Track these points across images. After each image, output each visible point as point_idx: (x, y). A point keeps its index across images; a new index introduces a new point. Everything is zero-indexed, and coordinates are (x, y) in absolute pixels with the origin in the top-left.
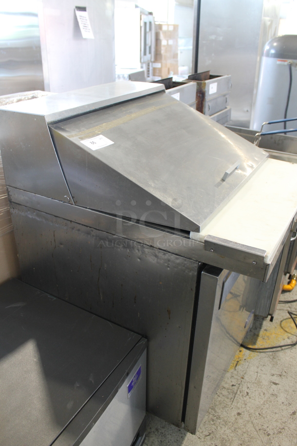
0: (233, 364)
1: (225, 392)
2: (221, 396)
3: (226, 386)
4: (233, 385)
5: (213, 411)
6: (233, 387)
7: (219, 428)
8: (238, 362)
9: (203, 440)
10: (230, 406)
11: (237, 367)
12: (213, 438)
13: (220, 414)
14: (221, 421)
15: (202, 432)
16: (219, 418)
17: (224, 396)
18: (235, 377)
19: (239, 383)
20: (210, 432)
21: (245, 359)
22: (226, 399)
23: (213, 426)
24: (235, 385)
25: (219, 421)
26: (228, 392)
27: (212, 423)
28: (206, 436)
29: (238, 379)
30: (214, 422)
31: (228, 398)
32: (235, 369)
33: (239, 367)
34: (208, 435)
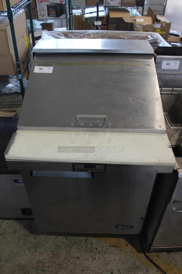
0: (113, 244)
1: (89, 246)
2: (86, 245)
3: (94, 245)
4: (97, 249)
5: (73, 244)
6: (96, 250)
7: (64, 250)
8: (117, 246)
9: (54, 244)
10: (81, 251)
11: (112, 247)
12: (57, 249)
13: (73, 248)
14: (69, 250)
15: (58, 243)
16: (70, 248)
17: (86, 246)
18: (104, 248)
19: (100, 252)
20: (60, 246)
21: (121, 250)
22: (85, 248)
23: (64, 247)
24: (97, 250)
25: (69, 249)
26: (90, 248)
27: (66, 245)
28: (57, 245)
29: (103, 250)
30: (67, 247)
31: (86, 249)
32: (110, 247)
33: (113, 248)
34: (57, 246)
